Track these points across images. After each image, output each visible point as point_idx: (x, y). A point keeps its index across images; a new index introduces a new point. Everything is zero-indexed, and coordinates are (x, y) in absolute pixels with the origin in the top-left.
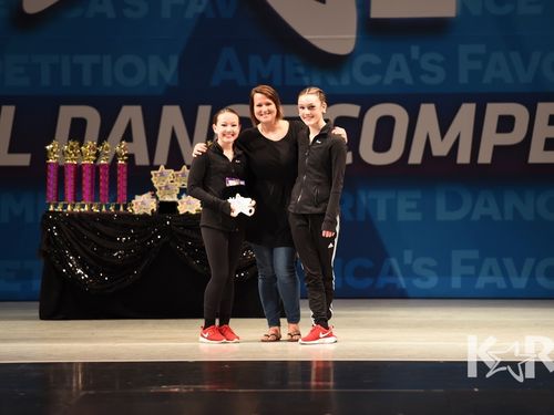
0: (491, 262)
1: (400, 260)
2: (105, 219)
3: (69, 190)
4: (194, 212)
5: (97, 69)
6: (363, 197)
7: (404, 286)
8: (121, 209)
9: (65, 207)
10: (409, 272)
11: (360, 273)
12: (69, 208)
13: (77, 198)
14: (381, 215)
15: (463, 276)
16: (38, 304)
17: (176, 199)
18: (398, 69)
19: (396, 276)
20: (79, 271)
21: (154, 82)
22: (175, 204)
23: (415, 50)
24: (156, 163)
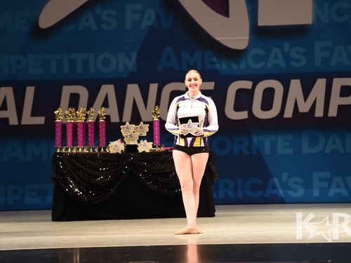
0: (338, 179)
1: (280, 179)
2: (92, 157)
3: (69, 139)
4: (148, 151)
5: (86, 62)
6: (255, 139)
7: (283, 195)
8: (102, 150)
9: (67, 149)
10: (285, 187)
11: (254, 188)
12: (69, 150)
13: (75, 143)
14: (267, 151)
15: (320, 188)
16: (51, 211)
17: (136, 143)
18: (276, 57)
19: (278, 190)
20: (77, 190)
21: (121, 70)
22: (136, 146)
23: (287, 46)
24: (123, 121)
